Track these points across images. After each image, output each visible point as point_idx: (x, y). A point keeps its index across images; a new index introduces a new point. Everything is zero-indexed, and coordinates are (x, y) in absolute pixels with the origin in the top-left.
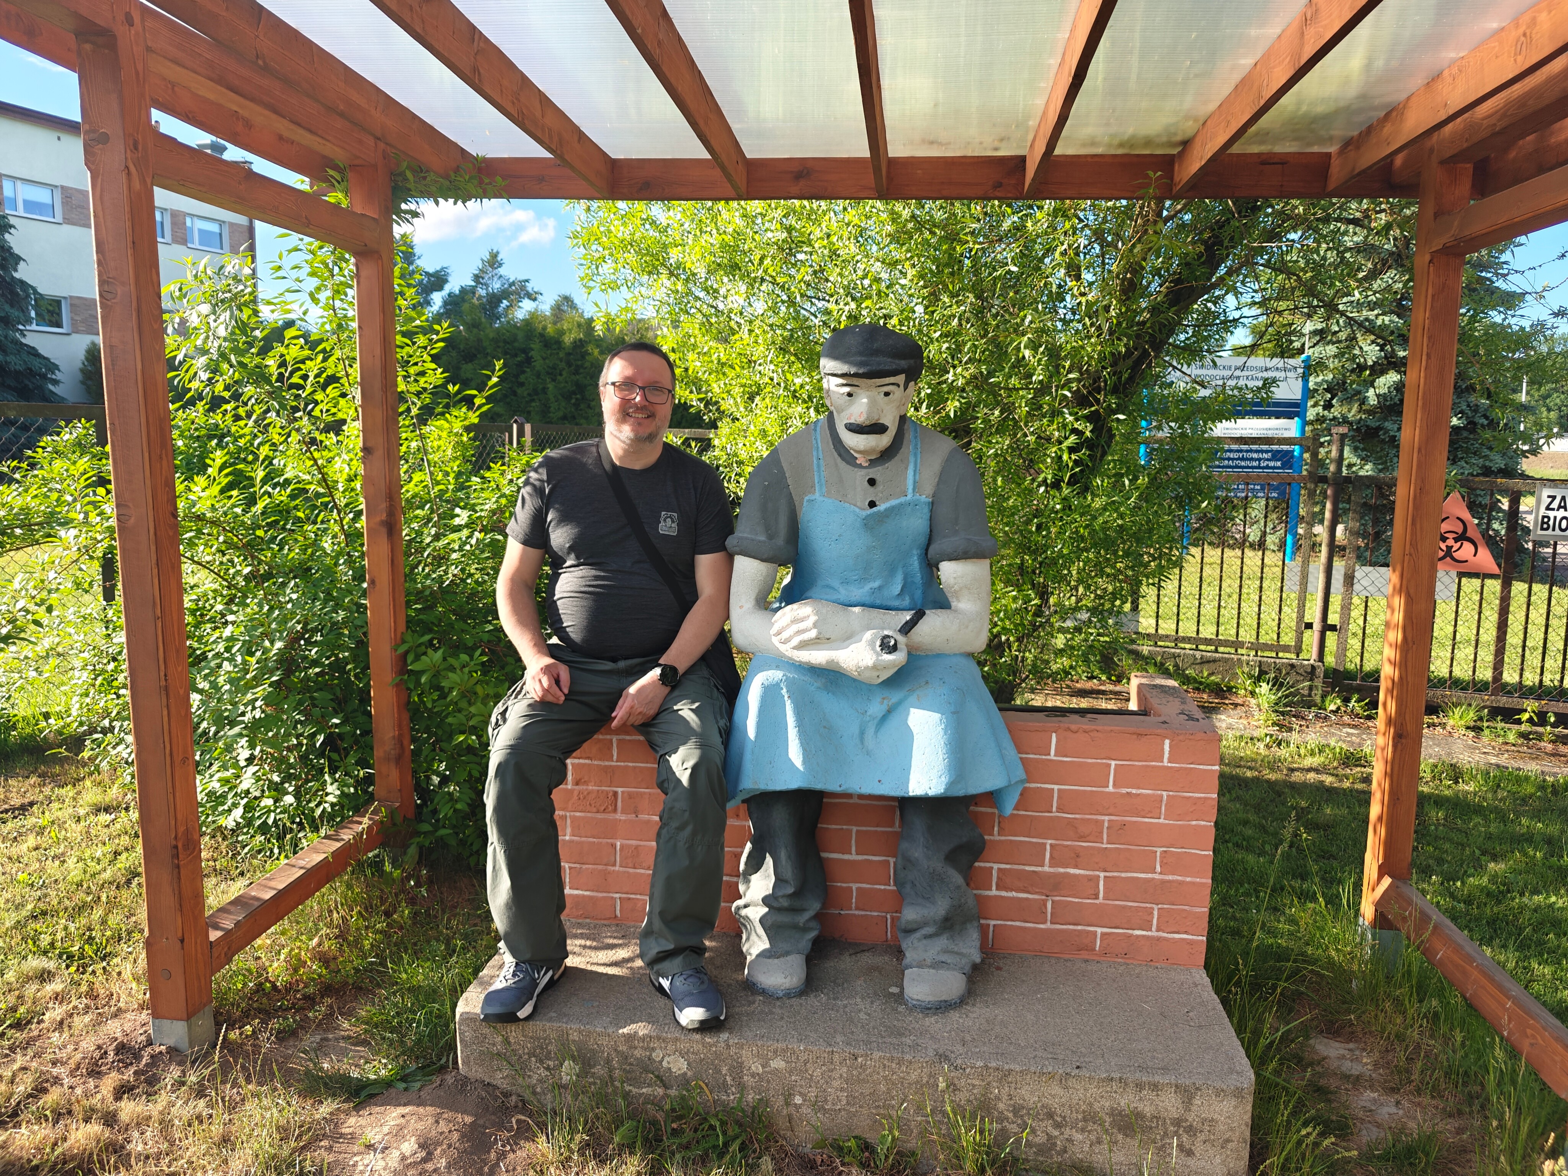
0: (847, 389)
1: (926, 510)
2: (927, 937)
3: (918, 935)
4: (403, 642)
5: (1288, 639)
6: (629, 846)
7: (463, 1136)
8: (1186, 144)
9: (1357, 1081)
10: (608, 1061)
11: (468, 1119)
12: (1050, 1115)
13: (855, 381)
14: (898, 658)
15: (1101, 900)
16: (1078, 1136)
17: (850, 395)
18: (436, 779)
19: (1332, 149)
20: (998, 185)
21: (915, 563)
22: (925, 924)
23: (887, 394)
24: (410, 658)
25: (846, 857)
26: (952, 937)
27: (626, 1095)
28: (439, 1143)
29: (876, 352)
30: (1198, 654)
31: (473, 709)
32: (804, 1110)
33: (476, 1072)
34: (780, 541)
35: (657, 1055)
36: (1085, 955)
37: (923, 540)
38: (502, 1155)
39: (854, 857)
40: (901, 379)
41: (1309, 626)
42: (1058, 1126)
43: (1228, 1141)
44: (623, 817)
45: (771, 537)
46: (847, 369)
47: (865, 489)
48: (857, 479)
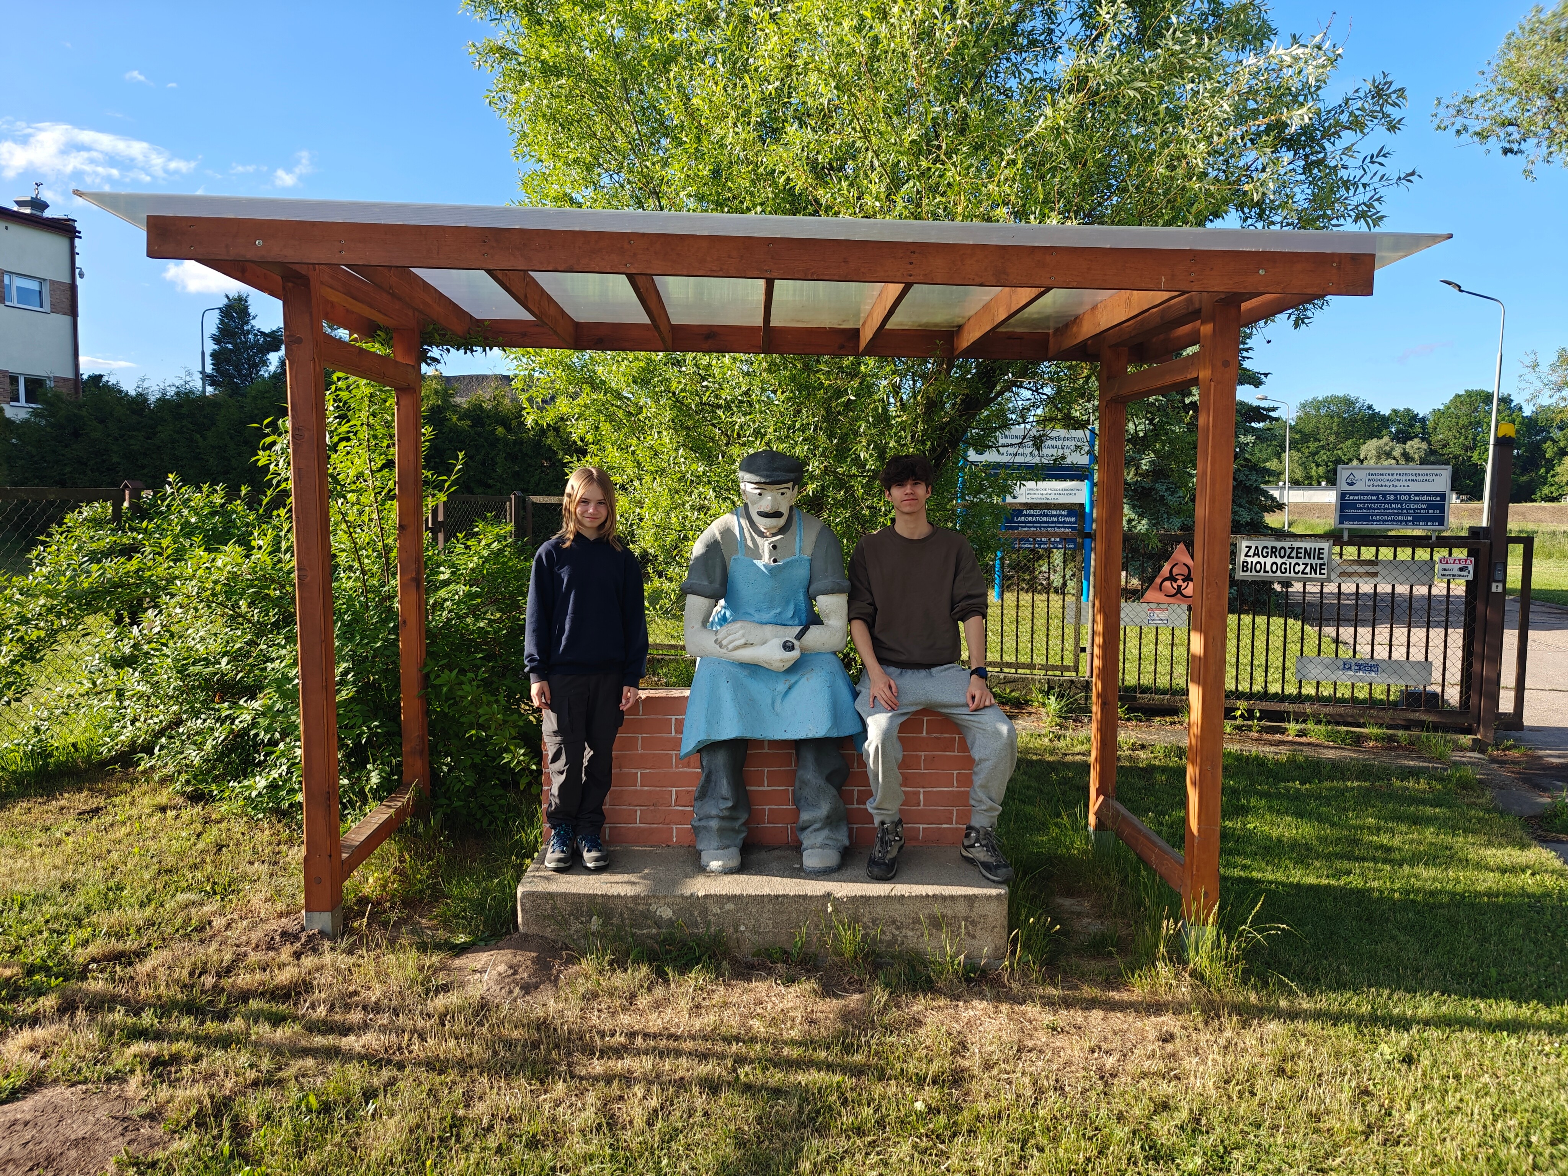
0: (758, 491)
1: (808, 564)
2: (815, 830)
3: (810, 829)
4: (425, 665)
5: (1069, 661)
7: (533, 963)
8: (960, 327)
9: (1079, 915)
10: (621, 914)
11: (535, 954)
12: (894, 922)
13: (764, 486)
14: (795, 654)
15: (922, 807)
16: (910, 934)
17: (760, 494)
19: (1051, 331)
20: (842, 347)
21: (801, 597)
22: (815, 822)
23: (783, 494)
24: (432, 677)
25: (761, 788)
26: (831, 830)
27: (633, 935)
28: (519, 966)
29: (776, 469)
31: (481, 711)
32: (747, 934)
33: (534, 929)
34: (717, 585)
35: (653, 908)
36: (913, 843)
37: (806, 582)
38: (560, 972)
39: (766, 788)
40: (790, 485)
41: (1083, 650)
42: (898, 928)
45: (711, 582)
46: (756, 479)
47: (770, 552)
48: (765, 546)
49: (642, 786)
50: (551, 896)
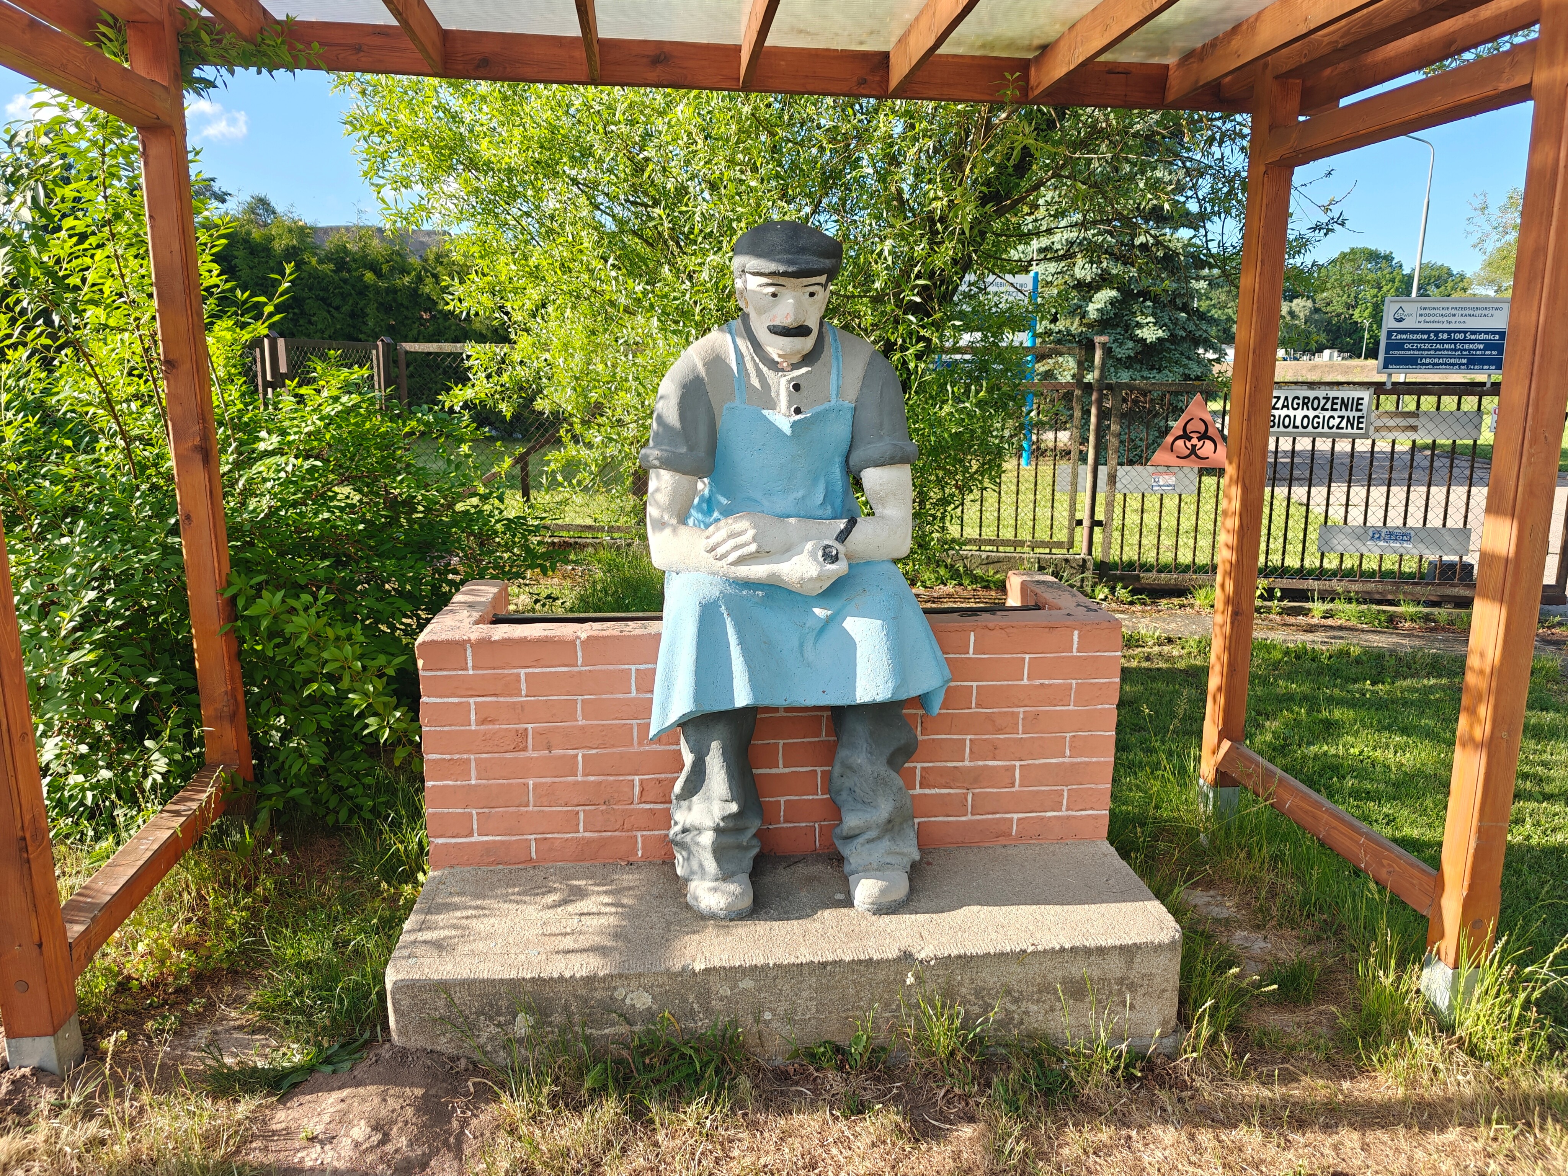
0: (772, 289)
1: (849, 416)
2: (869, 841)
3: (861, 840)
4: (229, 584)
5: (1062, 536)
6: (541, 784)
7: (418, 1110)
8: (1046, 48)
9: (1226, 923)
10: (566, 1008)
11: (419, 1092)
12: (1009, 992)
13: (781, 280)
14: (839, 568)
15: (1017, 788)
16: (1034, 1008)
17: (774, 295)
18: (276, 735)
19: (1171, 60)
20: (863, 82)
21: (837, 471)
22: (868, 828)
23: (812, 295)
24: (241, 602)
25: (774, 771)
26: (893, 839)
27: (587, 1039)
28: (394, 1122)
29: (803, 250)
30: (984, 555)
32: (774, 1024)
33: (416, 1041)
34: (701, 453)
35: (619, 994)
36: (1003, 841)
37: (845, 447)
38: (464, 1123)
39: (781, 770)
40: (822, 279)
41: (1080, 523)
42: (1016, 1001)
43: (1164, 991)
44: (535, 754)
45: (691, 449)
46: (772, 267)
47: (790, 395)
48: (781, 385)
49: (586, 775)
50: (443, 987)
